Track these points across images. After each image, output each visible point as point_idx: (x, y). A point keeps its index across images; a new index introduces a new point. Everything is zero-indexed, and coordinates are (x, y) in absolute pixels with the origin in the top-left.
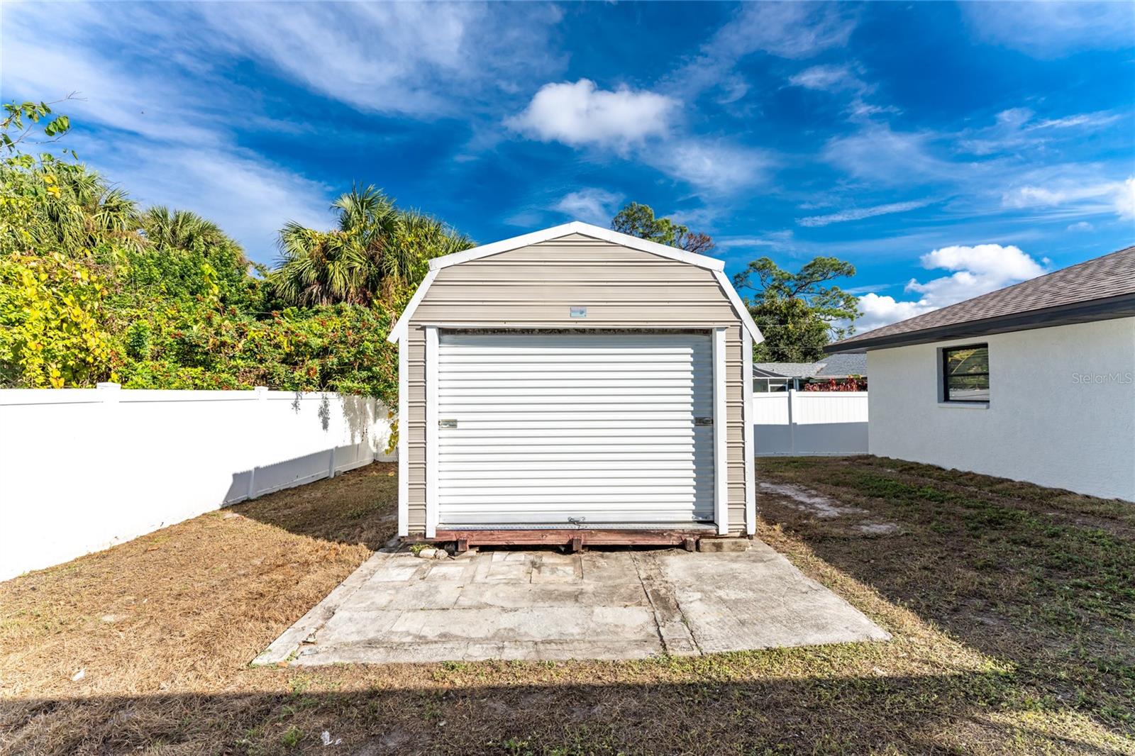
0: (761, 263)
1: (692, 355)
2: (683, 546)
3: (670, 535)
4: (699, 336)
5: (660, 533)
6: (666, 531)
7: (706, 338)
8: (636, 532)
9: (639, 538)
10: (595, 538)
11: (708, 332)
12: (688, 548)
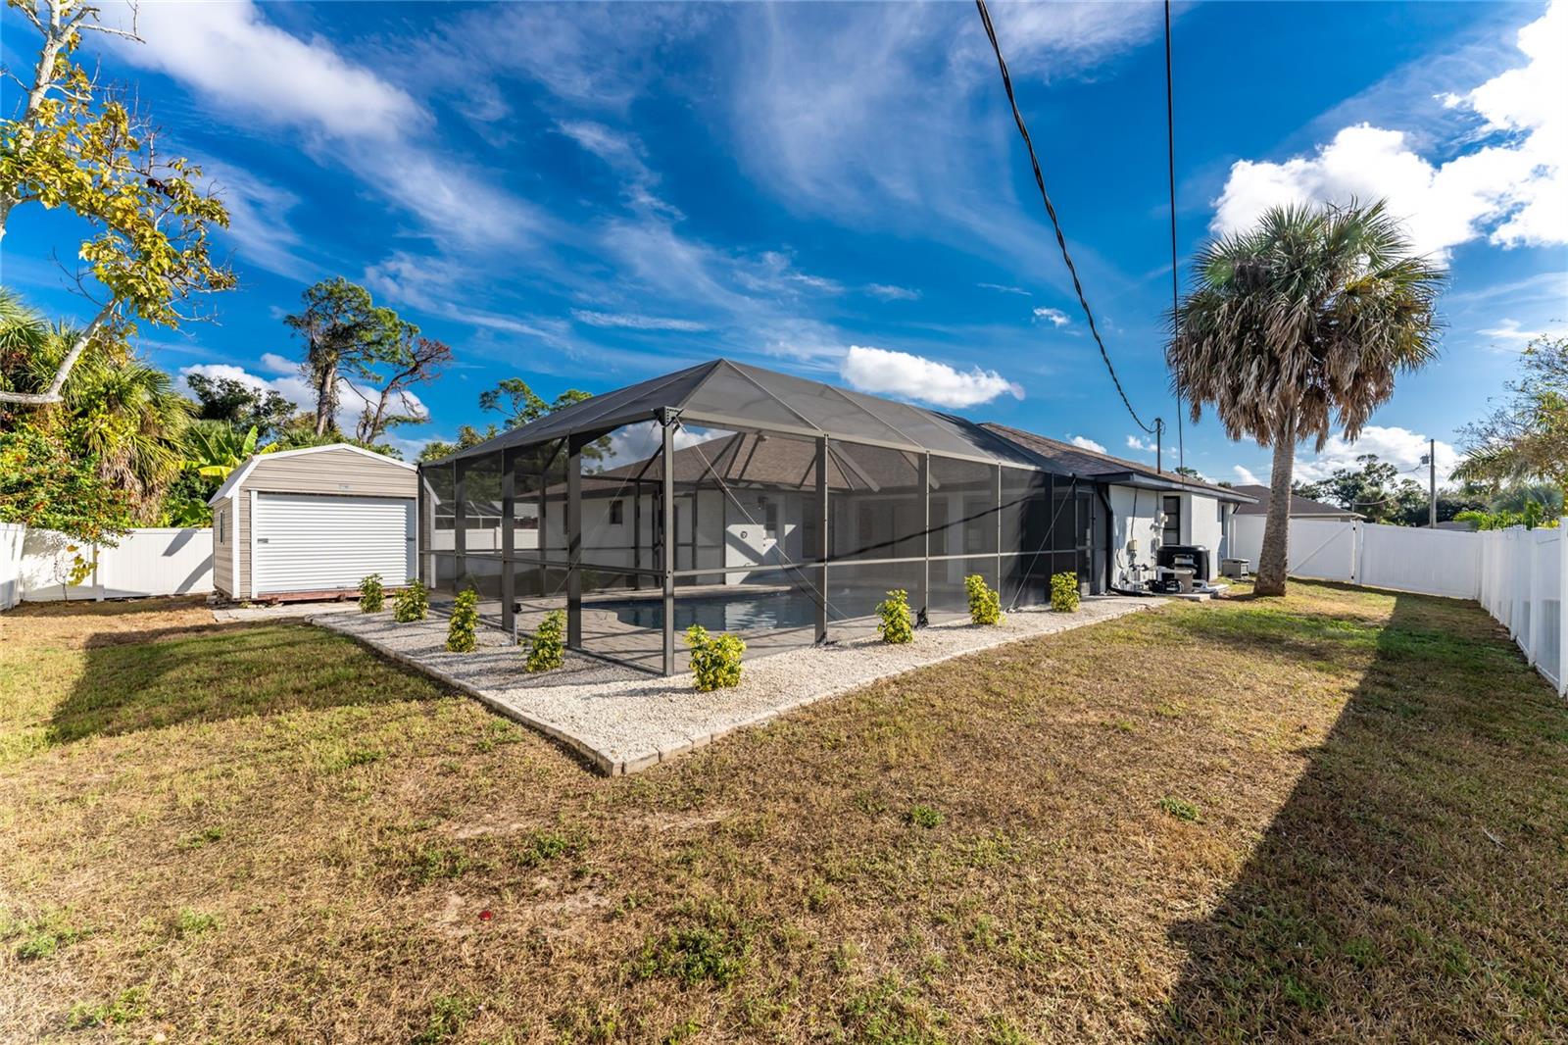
0: (512, 385)
1: (406, 509)
4: (409, 500)
11: (414, 499)
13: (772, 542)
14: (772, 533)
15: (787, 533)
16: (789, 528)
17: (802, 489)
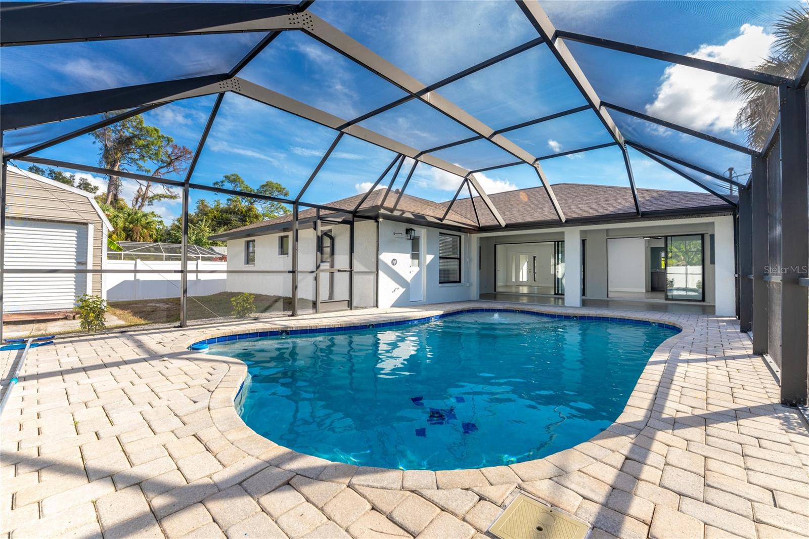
0: (233, 177)
1: (76, 234)
2: (66, 318)
3: (58, 314)
4: (81, 226)
5: (53, 313)
6: (56, 312)
7: (85, 226)
8: (38, 314)
9: (39, 316)
10: (10, 318)
11: (86, 224)
12: (68, 319)
13: (416, 269)
14: (416, 261)
15: (428, 262)
16: (429, 258)
17: (445, 222)
